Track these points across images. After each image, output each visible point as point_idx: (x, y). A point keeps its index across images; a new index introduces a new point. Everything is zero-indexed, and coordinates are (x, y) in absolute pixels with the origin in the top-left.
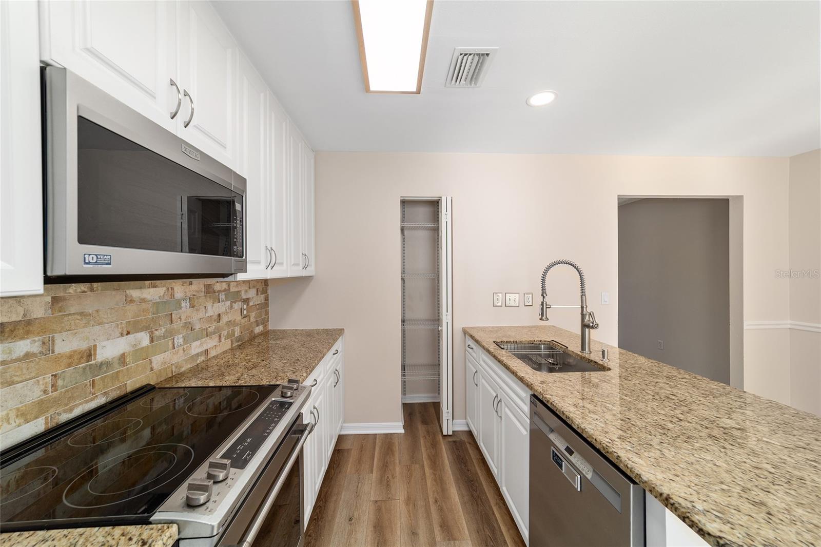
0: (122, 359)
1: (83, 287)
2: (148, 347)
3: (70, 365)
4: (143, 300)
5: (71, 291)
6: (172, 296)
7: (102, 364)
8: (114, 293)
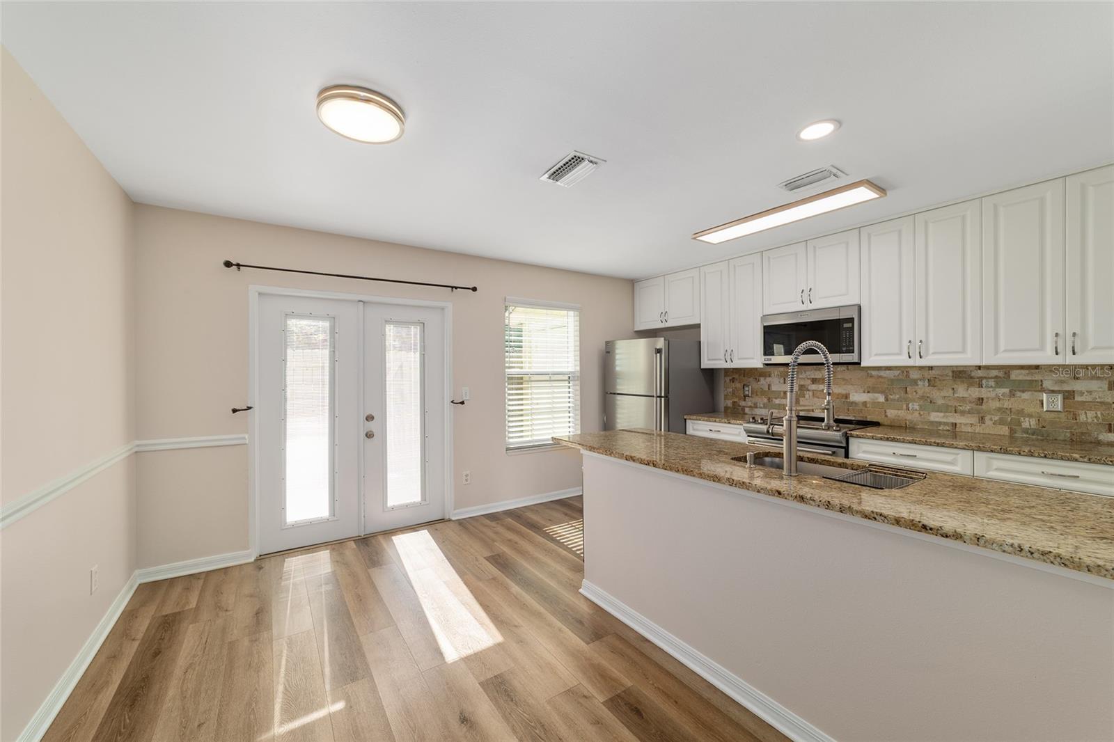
0: (865, 404)
1: (844, 368)
2: (883, 403)
3: (838, 398)
4: (880, 377)
5: (838, 369)
6: (908, 376)
7: (852, 403)
8: (860, 371)
